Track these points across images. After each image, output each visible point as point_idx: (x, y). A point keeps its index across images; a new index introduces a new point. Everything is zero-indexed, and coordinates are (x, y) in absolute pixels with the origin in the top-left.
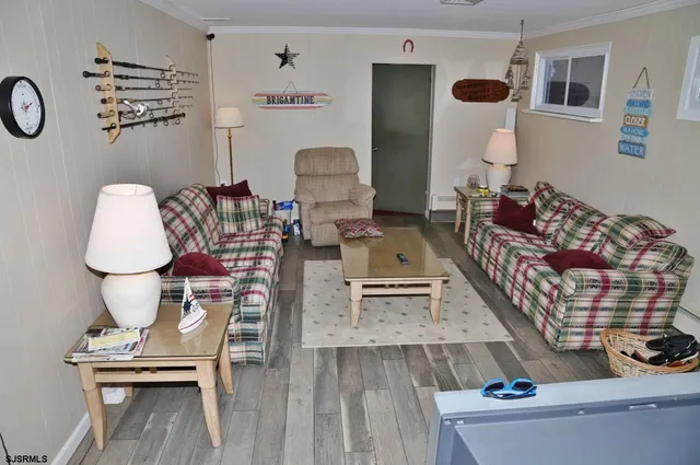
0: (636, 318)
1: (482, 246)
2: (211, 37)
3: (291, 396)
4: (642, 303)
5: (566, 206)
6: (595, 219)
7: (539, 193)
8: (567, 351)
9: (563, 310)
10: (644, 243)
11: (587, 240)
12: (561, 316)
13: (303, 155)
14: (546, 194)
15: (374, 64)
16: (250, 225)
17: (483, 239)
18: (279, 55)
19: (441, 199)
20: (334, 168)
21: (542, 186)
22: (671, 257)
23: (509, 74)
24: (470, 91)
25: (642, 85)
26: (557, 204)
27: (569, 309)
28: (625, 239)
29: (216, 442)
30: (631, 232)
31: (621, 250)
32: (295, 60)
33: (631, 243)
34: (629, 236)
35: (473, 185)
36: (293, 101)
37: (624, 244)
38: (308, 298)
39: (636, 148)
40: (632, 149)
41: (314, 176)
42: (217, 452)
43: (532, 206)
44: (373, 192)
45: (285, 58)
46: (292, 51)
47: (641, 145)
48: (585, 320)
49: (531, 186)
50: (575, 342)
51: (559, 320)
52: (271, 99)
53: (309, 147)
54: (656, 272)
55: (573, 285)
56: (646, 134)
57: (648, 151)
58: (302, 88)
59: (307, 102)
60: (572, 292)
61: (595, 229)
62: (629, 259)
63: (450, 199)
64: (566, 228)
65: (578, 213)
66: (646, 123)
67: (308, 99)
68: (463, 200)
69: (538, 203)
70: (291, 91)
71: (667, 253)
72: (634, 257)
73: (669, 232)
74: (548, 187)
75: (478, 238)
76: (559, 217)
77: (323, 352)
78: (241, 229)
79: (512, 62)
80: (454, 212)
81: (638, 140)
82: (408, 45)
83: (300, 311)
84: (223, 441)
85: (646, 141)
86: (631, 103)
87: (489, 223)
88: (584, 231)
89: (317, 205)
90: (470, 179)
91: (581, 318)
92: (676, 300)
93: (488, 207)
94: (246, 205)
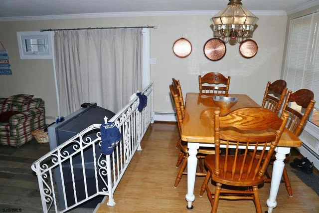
0: (36, 125)
4: (36, 120)
8: (22, 145)
9: (15, 131)
10: (27, 101)
12: (16, 134)
22: (39, 102)
27: (17, 130)
28: (20, 102)
30: (21, 100)
31: (21, 106)
33: (23, 103)
34: (21, 101)
37: (20, 104)
39: (7, 71)
40: (5, 72)
47: (9, 70)
48: (23, 132)
50: (23, 141)
51: (15, 135)
54: (36, 108)
55: (17, 120)
56: (9, 65)
57: (12, 71)
60: (17, 123)
61: (4, 104)
62: (25, 108)
66: (8, 62)
71: (37, 101)
72: (26, 107)
73: (32, 96)
81: (7, 68)
85: (10, 68)
91: (22, 132)
92: (44, 116)
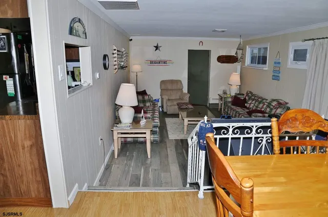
1: (227, 113)
2: (131, 40)
3: (168, 149)
5: (256, 98)
6: (264, 101)
7: (247, 94)
10: (278, 106)
11: (262, 108)
13: (163, 82)
14: (250, 95)
15: (189, 50)
16: (148, 104)
17: (228, 110)
18: (155, 47)
19: (213, 99)
20: (174, 87)
21: (249, 92)
23: (236, 53)
24: (223, 59)
25: (278, 57)
26: (253, 98)
28: (272, 105)
29: (149, 157)
30: (274, 103)
31: (271, 109)
32: (160, 48)
33: (274, 107)
34: (274, 105)
35: (225, 93)
36: (159, 63)
37: (272, 107)
38: (169, 128)
40: (276, 78)
41: (167, 90)
42: (149, 160)
43: (245, 99)
44: (189, 95)
45: (157, 48)
46: (159, 45)
47: (278, 76)
49: (245, 93)
52: (152, 62)
53: (166, 79)
56: (279, 73)
57: (280, 78)
58: (163, 58)
59: (164, 63)
61: (264, 104)
63: (217, 99)
64: (256, 105)
65: (260, 100)
66: (279, 69)
67: (165, 62)
68: (221, 98)
69: (247, 98)
70: (159, 59)
71: (284, 108)
72: (274, 111)
73: (287, 103)
74: (251, 93)
75: (226, 110)
76: (254, 102)
77: (176, 140)
78: (145, 105)
79: (237, 49)
80: (218, 104)
82: (201, 43)
83: (167, 131)
84: (151, 157)
85: (280, 75)
86: (275, 63)
87: (230, 105)
88: (261, 105)
89: (169, 100)
90: (224, 91)
93: (230, 100)
94: (146, 98)
